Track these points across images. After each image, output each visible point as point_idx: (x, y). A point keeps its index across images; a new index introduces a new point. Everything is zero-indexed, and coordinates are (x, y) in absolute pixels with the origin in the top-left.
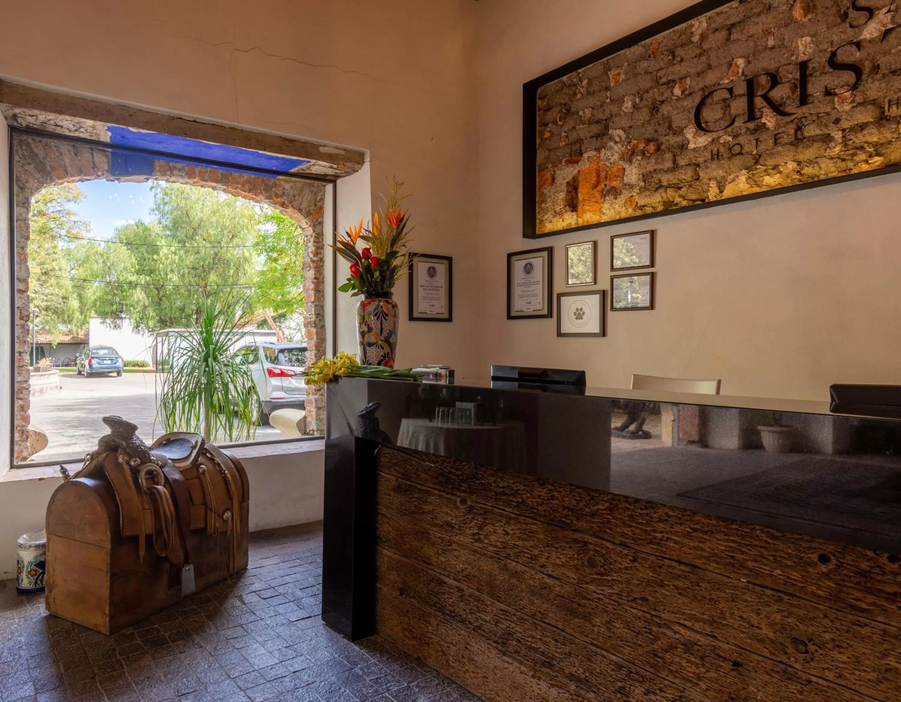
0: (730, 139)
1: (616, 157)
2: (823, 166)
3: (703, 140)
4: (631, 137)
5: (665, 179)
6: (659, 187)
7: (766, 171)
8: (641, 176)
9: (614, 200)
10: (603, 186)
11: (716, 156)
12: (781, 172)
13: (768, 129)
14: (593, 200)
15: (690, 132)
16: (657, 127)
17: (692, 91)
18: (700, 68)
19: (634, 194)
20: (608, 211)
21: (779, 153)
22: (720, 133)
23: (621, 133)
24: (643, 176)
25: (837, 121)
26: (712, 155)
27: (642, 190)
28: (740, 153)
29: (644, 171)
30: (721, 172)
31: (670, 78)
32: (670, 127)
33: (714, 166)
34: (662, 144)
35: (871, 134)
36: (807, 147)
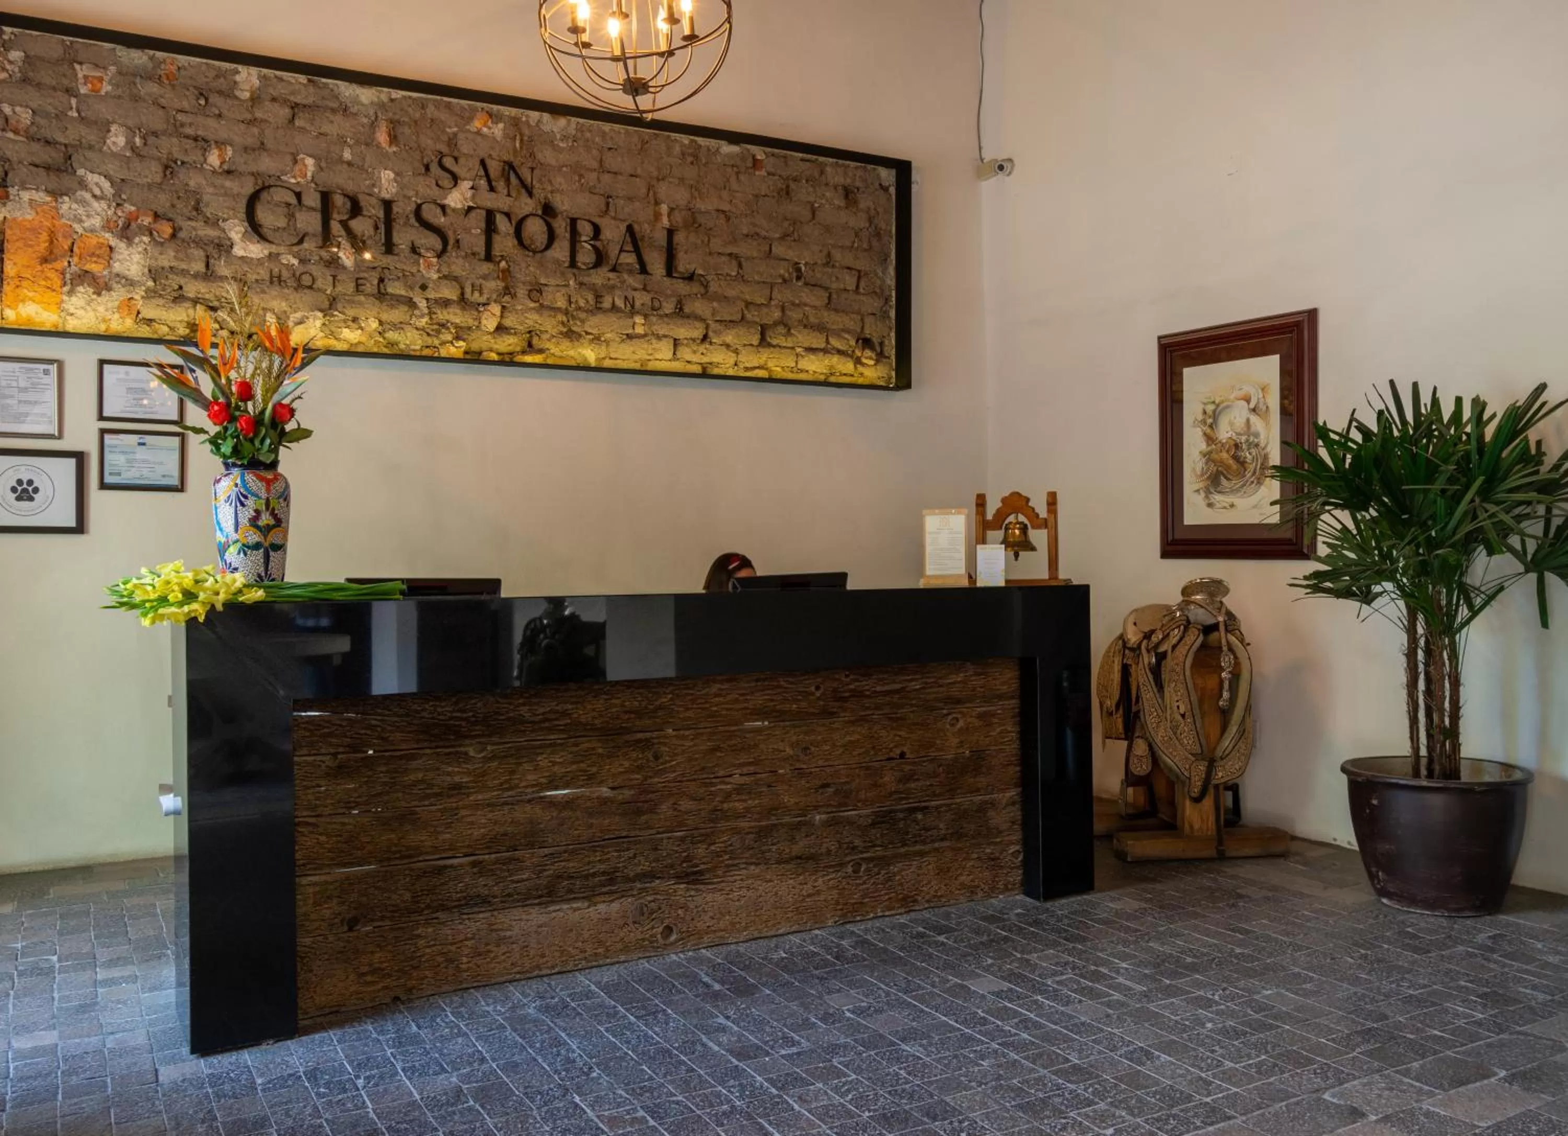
0: (295, 262)
1: (97, 222)
2: (409, 334)
3: (256, 250)
4: (124, 196)
5: (192, 289)
6: (179, 298)
7: (345, 321)
8: (146, 270)
9: (95, 297)
10: (66, 264)
11: (276, 280)
12: (362, 329)
13: (344, 268)
14: (43, 283)
15: (236, 230)
16: (176, 201)
17: (233, 168)
18: (250, 141)
19: (137, 297)
20: (80, 313)
21: (360, 303)
22: (282, 249)
23: (106, 185)
24: (150, 271)
25: (424, 287)
26: (271, 277)
27: (150, 294)
28: (310, 287)
29: (154, 263)
30: (284, 305)
31: (200, 133)
32: (197, 209)
33: (274, 293)
34: (181, 229)
35: (455, 314)
36: (392, 307)
